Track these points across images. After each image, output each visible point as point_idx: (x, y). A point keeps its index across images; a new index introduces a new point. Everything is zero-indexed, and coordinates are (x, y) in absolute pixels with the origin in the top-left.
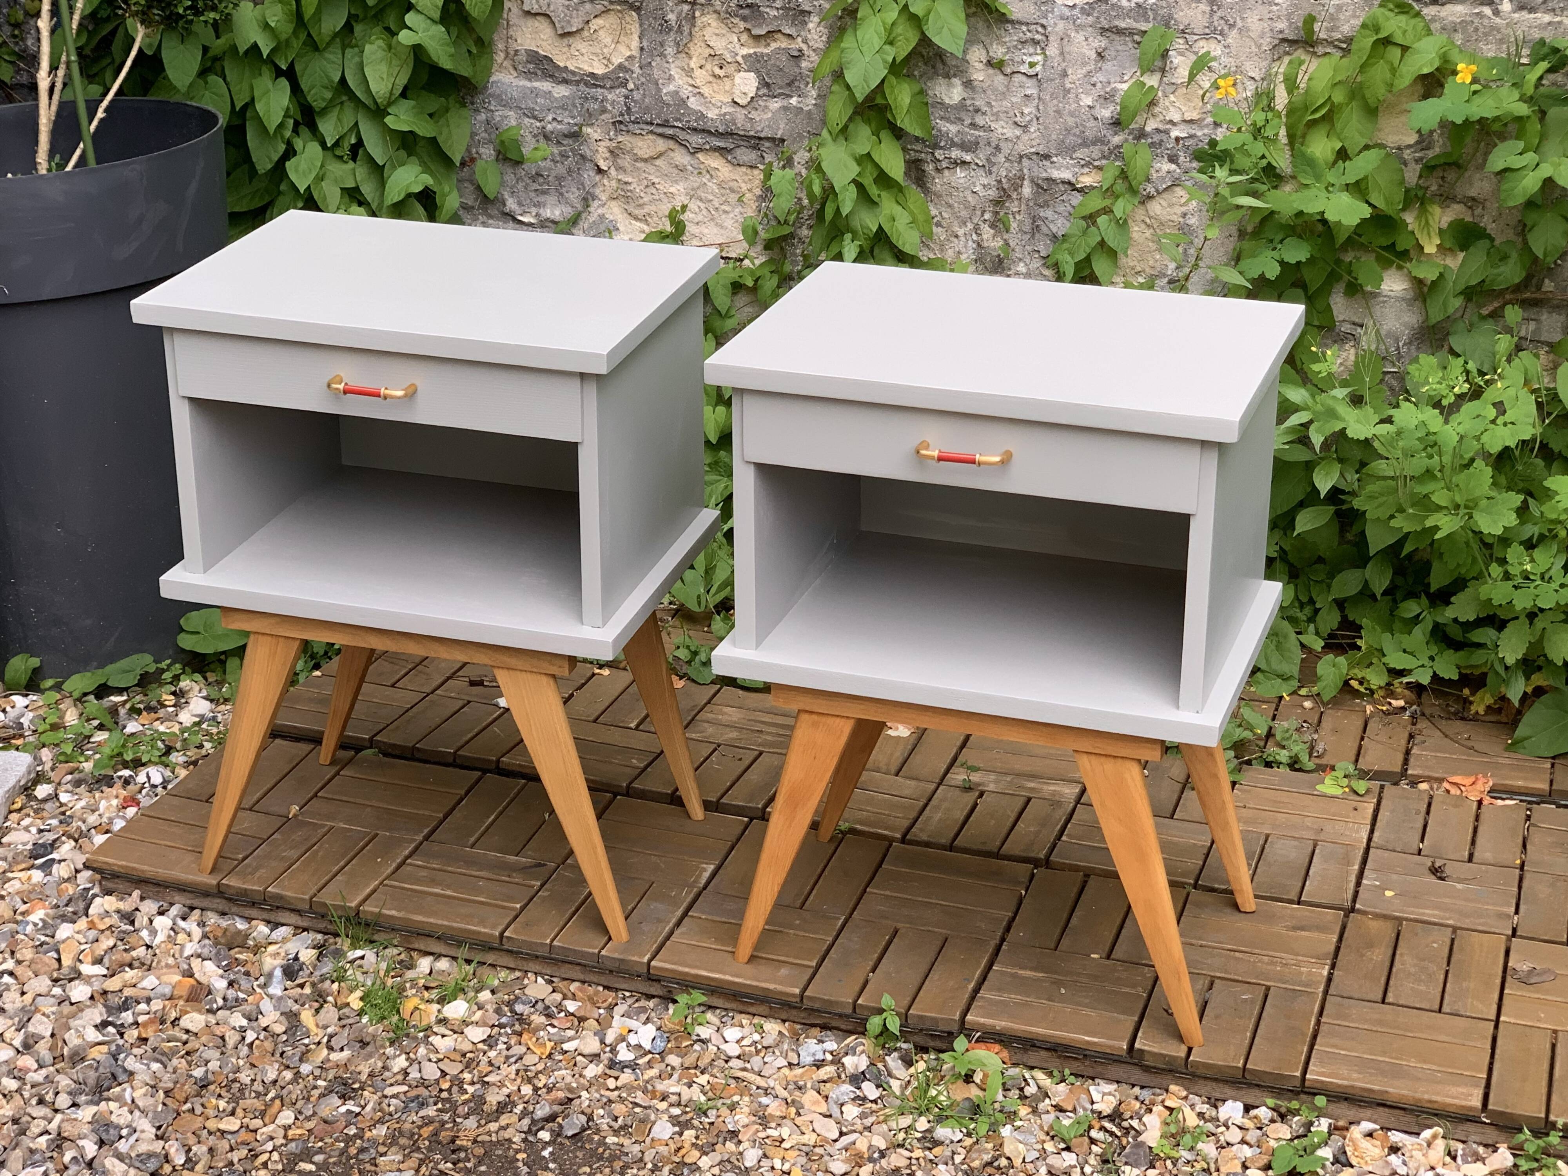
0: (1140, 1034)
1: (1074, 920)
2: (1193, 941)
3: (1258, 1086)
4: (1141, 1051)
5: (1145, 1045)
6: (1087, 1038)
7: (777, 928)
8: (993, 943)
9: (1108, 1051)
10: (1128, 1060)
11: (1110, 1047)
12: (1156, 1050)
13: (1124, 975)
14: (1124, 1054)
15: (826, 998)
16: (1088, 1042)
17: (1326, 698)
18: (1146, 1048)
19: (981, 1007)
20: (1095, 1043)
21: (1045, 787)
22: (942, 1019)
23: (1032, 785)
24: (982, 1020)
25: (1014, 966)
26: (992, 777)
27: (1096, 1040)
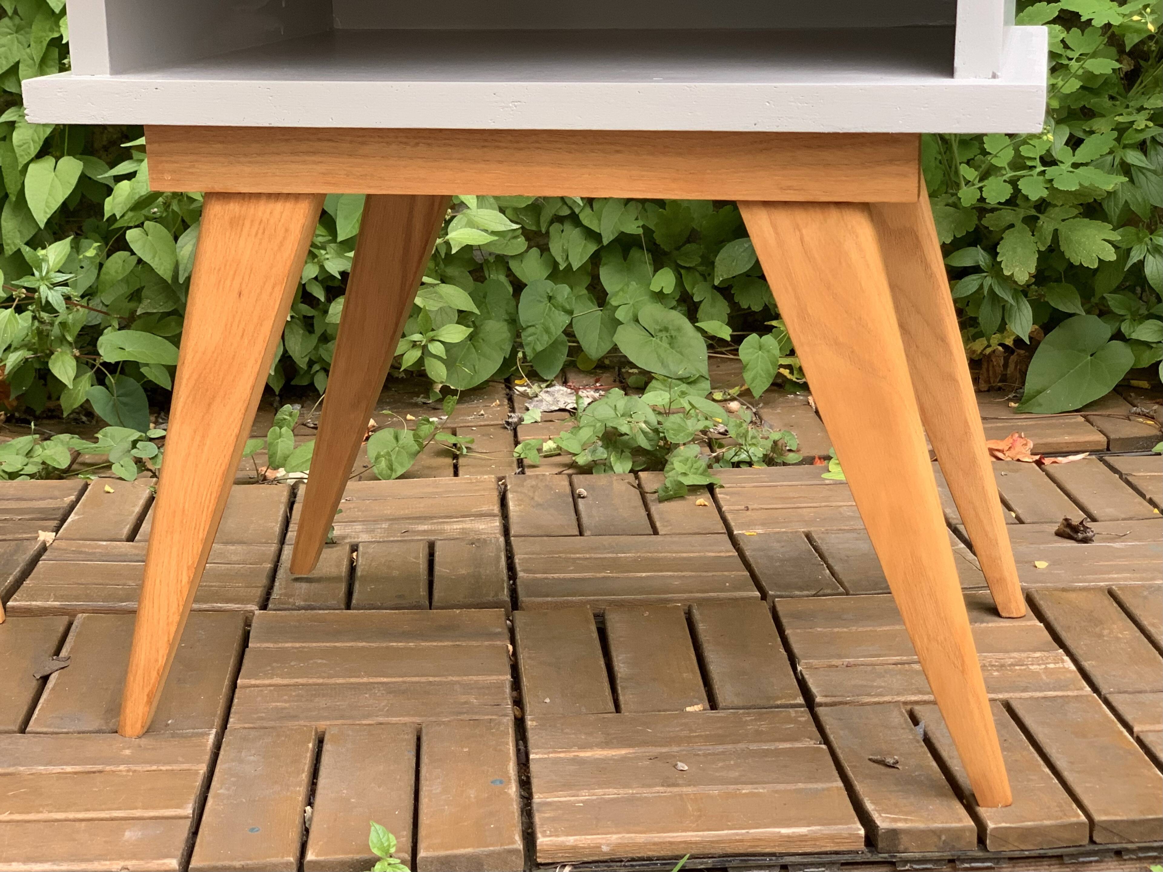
0: (869, 806)
1: (621, 668)
2: (835, 662)
3: (1118, 853)
4: (894, 833)
5: (895, 820)
6: (784, 831)
7: (89, 768)
8: (508, 722)
9: (830, 847)
10: (869, 857)
11: (832, 838)
12: (921, 826)
13: (764, 726)
14: (861, 846)
15: (237, 864)
16: (790, 839)
17: (757, 392)
18: (900, 825)
19: (553, 819)
20: (802, 839)
21: (447, 527)
22: (490, 855)
23: (426, 527)
24: (571, 840)
25: (568, 747)
26: (359, 527)
27: (803, 830)
